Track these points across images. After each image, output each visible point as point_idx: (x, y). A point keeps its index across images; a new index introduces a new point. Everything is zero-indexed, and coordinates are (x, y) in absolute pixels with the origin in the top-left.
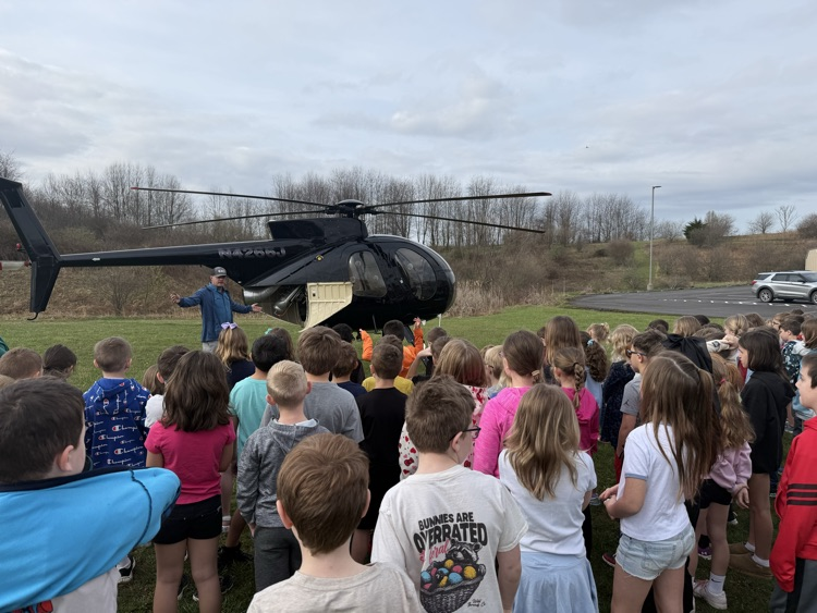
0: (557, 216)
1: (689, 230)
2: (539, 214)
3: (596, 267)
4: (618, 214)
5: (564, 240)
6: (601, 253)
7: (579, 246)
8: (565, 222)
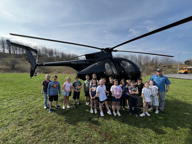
0: (155, 60)
1: (185, 62)
2: (151, 60)
3: (164, 69)
4: (167, 60)
5: (156, 64)
6: (165, 66)
7: (160, 65)
8: (156, 61)
